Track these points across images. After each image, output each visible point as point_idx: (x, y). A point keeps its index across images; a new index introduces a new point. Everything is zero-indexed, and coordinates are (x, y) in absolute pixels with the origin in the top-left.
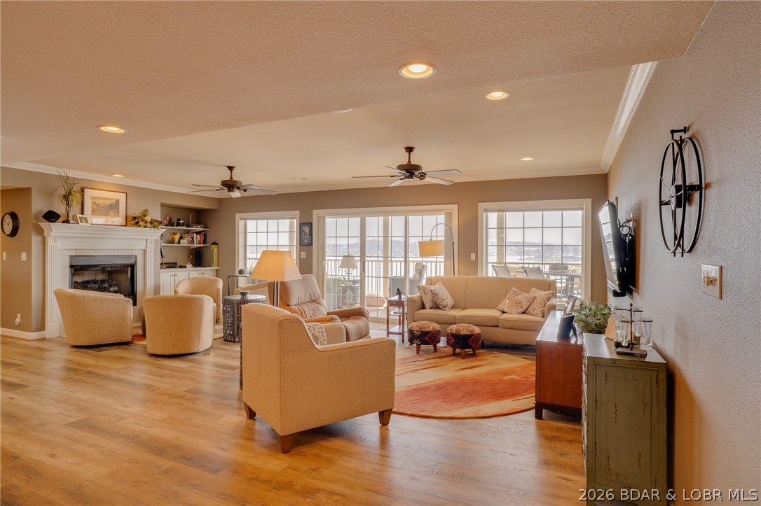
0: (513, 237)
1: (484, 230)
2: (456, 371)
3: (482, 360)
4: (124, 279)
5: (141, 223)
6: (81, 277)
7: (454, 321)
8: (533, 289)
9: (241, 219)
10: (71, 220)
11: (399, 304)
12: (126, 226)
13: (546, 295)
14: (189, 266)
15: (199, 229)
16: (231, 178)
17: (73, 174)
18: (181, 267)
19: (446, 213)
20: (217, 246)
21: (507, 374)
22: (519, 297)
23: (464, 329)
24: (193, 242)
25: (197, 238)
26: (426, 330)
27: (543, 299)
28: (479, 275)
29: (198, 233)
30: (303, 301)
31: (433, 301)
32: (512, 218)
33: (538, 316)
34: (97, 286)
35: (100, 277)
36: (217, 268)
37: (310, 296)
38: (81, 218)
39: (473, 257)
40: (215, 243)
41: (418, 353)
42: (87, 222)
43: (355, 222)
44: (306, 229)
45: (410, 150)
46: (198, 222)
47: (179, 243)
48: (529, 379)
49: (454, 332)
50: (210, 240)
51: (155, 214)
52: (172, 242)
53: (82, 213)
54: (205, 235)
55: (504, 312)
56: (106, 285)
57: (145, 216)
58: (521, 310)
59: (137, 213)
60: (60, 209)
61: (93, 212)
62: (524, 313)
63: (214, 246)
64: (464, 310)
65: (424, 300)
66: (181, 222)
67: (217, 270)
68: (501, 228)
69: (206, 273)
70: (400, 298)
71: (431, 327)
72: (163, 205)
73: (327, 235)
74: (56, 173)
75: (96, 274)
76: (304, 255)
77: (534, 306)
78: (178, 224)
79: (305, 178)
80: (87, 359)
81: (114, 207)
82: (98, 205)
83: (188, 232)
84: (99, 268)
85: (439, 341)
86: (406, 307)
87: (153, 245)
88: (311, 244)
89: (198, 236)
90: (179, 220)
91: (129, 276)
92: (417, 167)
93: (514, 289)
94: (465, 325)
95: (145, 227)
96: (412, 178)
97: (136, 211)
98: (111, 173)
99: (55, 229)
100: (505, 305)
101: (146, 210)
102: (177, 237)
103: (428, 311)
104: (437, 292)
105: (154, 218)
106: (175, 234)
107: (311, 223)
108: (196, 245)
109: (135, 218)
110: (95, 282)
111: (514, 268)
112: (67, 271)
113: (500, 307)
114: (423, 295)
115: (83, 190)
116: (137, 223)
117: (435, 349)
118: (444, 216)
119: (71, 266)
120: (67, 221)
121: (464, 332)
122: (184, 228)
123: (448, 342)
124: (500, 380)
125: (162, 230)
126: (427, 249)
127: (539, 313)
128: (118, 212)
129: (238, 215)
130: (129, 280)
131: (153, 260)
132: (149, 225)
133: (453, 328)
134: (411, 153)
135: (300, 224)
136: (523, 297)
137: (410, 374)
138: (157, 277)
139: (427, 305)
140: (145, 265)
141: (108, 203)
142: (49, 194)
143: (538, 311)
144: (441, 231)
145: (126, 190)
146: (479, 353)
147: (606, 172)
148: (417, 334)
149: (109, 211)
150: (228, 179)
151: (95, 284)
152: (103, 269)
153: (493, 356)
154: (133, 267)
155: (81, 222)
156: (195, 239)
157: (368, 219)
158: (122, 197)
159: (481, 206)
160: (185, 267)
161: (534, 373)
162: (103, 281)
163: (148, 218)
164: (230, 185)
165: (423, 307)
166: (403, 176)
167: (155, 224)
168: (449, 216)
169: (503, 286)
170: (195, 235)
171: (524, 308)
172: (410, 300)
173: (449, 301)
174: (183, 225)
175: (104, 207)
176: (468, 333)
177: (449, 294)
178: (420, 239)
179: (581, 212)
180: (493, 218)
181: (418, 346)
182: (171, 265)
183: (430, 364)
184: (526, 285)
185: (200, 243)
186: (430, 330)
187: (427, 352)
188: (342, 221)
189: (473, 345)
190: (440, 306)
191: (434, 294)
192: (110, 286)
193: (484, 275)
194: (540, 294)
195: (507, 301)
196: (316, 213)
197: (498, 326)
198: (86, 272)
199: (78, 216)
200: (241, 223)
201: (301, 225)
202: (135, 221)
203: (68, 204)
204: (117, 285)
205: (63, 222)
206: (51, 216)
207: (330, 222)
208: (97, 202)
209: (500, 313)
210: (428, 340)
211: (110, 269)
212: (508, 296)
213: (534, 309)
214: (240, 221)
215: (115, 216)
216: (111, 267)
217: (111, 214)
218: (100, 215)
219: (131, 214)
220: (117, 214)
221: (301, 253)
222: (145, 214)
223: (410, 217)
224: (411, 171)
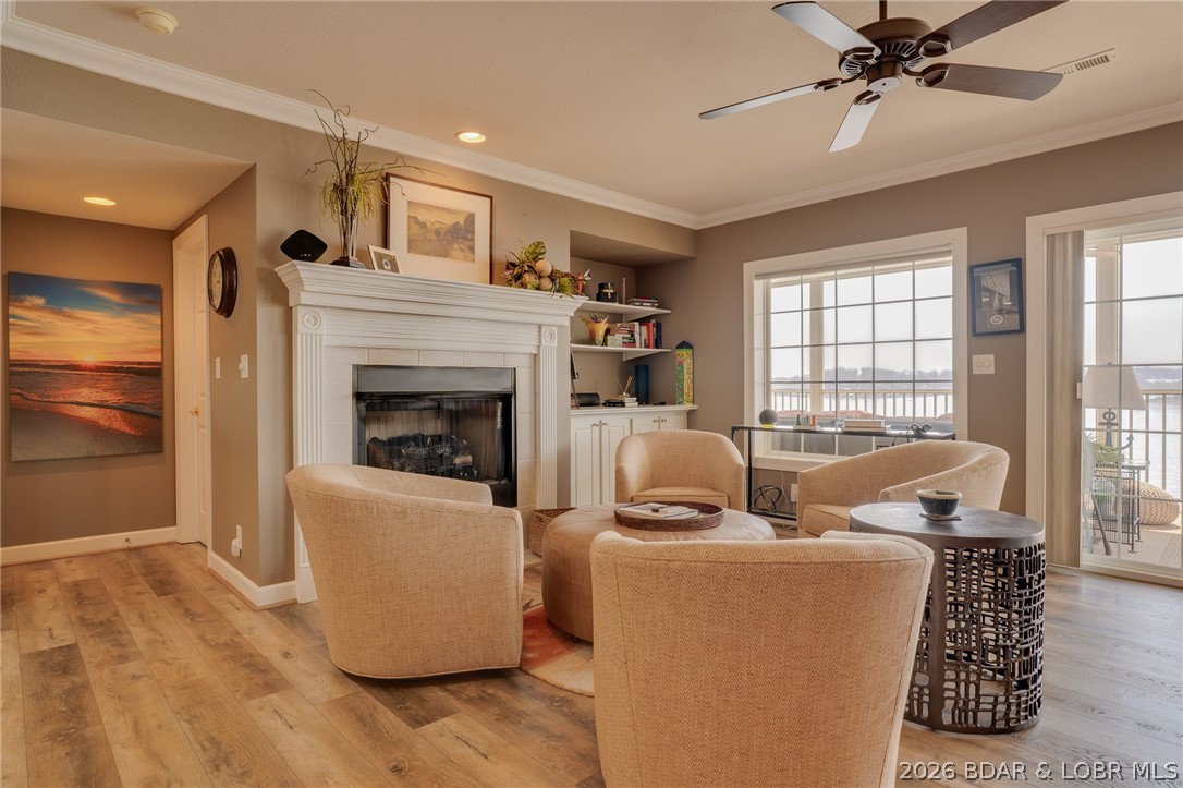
4: (486, 433)
5: (528, 278)
6: (383, 427)
9: (759, 276)
10: (353, 259)
12: (492, 283)
14: (631, 402)
15: (647, 309)
18: (609, 404)
20: (690, 352)
24: (632, 343)
25: (641, 333)
29: (643, 321)
34: (423, 452)
35: (433, 427)
36: (688, 406)
38: (380, 257)
40: (684, 345)
42: (395, 269)
44: (1000, 283)
47: (604, 343)
50: (672, 335)
51: (558, 259)
52: (592, 341)
53: (385, 244)
54: (658, 326)
56: (445, 450)
57: (536, 259)
59: (518, 254)
60: (327, 228)
61: (413, 246)
63: (685, 352)
66: (609, 291)
67: (690, 413)
69: (665, 421)
72: (574, 239)
74: (317, 127)
75: (421, 421)
76: (986, 364)
78: (603, 297)
81: (461, 233)
82: (423, 225)
83: (624, 317)
84: (427, 404)
87: (555, 344)
88: (1022, 329)
89: (644, 328)
90: (602, 286)
91: (499, 426)
95: (538, 288)
97: (514, 248)
98: (454, 124)
99: (311, 280)
101: (539, 244)
102: (602, 327)
105: (557, 268)
106: (596, 321)
107: (1020, 260)
108: (640, 350)
109: (513, 264)
110: (418, 440)
112: (347, 410)
115: (387, 178)
116: (518, 277)
119: (359, 396)
120: (343, 262)
122: (615, 306)
125: (565, 307)
128: (472, 249)
129: (750, 267)
130: (498, 437)
131: (554, 386)
132: (546, 283)
135: (971, 269)
138: (564, 429)
140: (535, 395)
141: (449, 221)
142: (298, 186)
145: (493, 193)
149: (450, 243)
151: (417, 445)
152: (437, 404)
154: (507, 399)
155: (381, 267)
156: (637, 336)
158: (481, 209)
160: (622, 404)
162: (438, 439)
163: (545, 265)
167: (559, 281)
170: (637, 324)
174: (612, 300)
175: (437, 233)
182: (586, 400)
185: (647, 346)
192: (455, 452)
198: (397, 414)
199: (373, 249)
200: (758, 285)
202: (514, 272)
203: (344, 212)
204: (470, 449)
205: (334, 263)
206: (304, 246)
208: (420, 218)
211: (452, 406)
214: (755, 282)
215: (465, 259)
216: (456, 400)
217: (454, 253)
218: (428, 254)
219: (502, 255)
220: (470, 255)
221: (975, 358)
222: (537, 253)
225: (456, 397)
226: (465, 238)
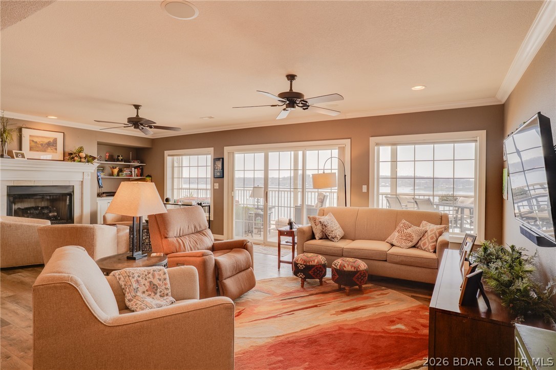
0: (404, 170)
1: (376, 163)
3: (367, 298)
4: (63, 206)
5: (76, 158)
6: (23, 204)
7: (341, 254)
8: (424, 222)
9: (169, 155)
10: (6, 155)
11: (291, 233)
12: (64, 160)
13: (437, 229)
15: (137, 164)
16: (137, 115)
19: (340, 148)
20: (150, 178)
21: (392, 322)
22: (409, 231)
23: (348, 264)
24: (131, 175)
26: (311, 263)
27: (435, 234)
28: (370, 207)
29: (136, 167)
31: (322, 231)
32: (404, 152)
33: (428, 251)
34: (37, 212)
35: (41, 204)
37: (195, 227)
38: (17, 154)
39: (364, 188)
41: (302, 286)
42: (23, 157)
43: (260, 156)
44: (219, 164)
45: (291, 77)
46: (136, 158)
47: (118, 175)
48: (419, 332)
49: (338, 268)
50: (146, 173)
51: (92, 151)
52: (112, 175)
53: (20, 149)
54: (142, 169)
55: (393, 245)
57: (80, 152)
58: (410, 244)
59: (74, 150)
61: (31, 149)
62: (414, 247)
64: (353, 240)
65: (315, 232)
66: (121, 158)
68: (394, 161)
70: (291, 228)
71: (316, 261)
72: (99, 144)
73: (236, 168)
75: (36, 202)
76: (217, 186)
77: (425, 240)
78: (118, 160)
79: (211, 118)
81: (52, 144)
82: (36, 142)
83: (128, 167)
85: (325, 274)
86: (296, 237)
87: (90, 177)
88: (223, 177)
89: (136, 170)
91: (67, 204)
92: (299, 95)
93: (404, 221)
94: (351, 260)
95: (80, 161)
96: (293, 107)
97: (72, 147)
98: (46, 115)
100: (394, 237)
101: (81, 148)
102: (116, 171)
103: (317, 242)
104: (326, 223)
105: (89, 154)
106: (114, 168)
107: (223, 159)
108: (134, 177)
109: (71, 154)
110: (36, 208)
111: (406, 198)
112: (5, 199)
113: (389, 239)
114: (314, 225)
115: (20, 130)
116: (73, 158)
117: (321, 283)
118: (337, 150)
119: (10, 195)
120: (1, 156)
121: (348, 268)
122: (123, 163)
123: (333, 275)
124: (384, 331)
125: (99, 164)
126: (320, 181)
127: (430, 248)
128: (56, 149)
129: (166, 153)
130: (67, 207)
131: (90, 190)
132: (83, 160)
133: (339, 262)
134: (294, 82)
135: (214, 159)
136: (413, 230)
138: (94, 204)
139: (317, 235)
140: (82, 194)
141: (46, 141)
143: (429, 246)
144: (336, 164)
145: (64, 131)
147: (502, 103)
148: (301, 267)
149: (47, 147)
150: (135, 116)
151: (35, 210)
152: (43, 197)
154: (71, 195)
155: (17, 157)
156: (133, 173)
157: (270, 154)
158: (60, 137)
159: (373, 140)
162: (44, 208)
163: (83, 154)
164: (136, 122)
165: (313, 237)
166: (284, 107)
167: (90, 159)
168: (342, 150)
169: (394, 219)
170: (133, 169)
171: (415, 242)
172: (301, 231)
173: (339, 232)
174: (122, 160)
175: (42, 145)
176: (353, 269)
177: (338, 226)
178: (316, 172)
179: (474, 144)
180: (385, 153)
181: (303, 280)
184: (417, 218)
185: (137, 176)
186: (315, 263)
187: (312, 286)
188: (249, 156)
189: (358, 282)
190: (330, 237)
191: (324, 226)
192: (50, 212)
193: (375, 207)
194: (432, 228)
195: (396, 234)
196: (227, 149)
197: (386, 261)
199: (15, 151)
200: (169, 159)
201: (216, 160)
202: (70, 156)
203: (2, 141)
204: (56, 211)
207: (238, 157)
208: (35, 140)
209: (389, 245)
210: (312, 274)
212: (397, 229)
213: (425, 244)
214: (168, 157)
215: (53, 152)
216: (50, 196)
217: (48, 150)
218: (38, 151)
219: (68, 150)
220: (55, 151)
221: (215, 184)
222: (81, 150)
223: (307, 152)
224: (292, 99)
225: (49, 195)
226: (53, 146)
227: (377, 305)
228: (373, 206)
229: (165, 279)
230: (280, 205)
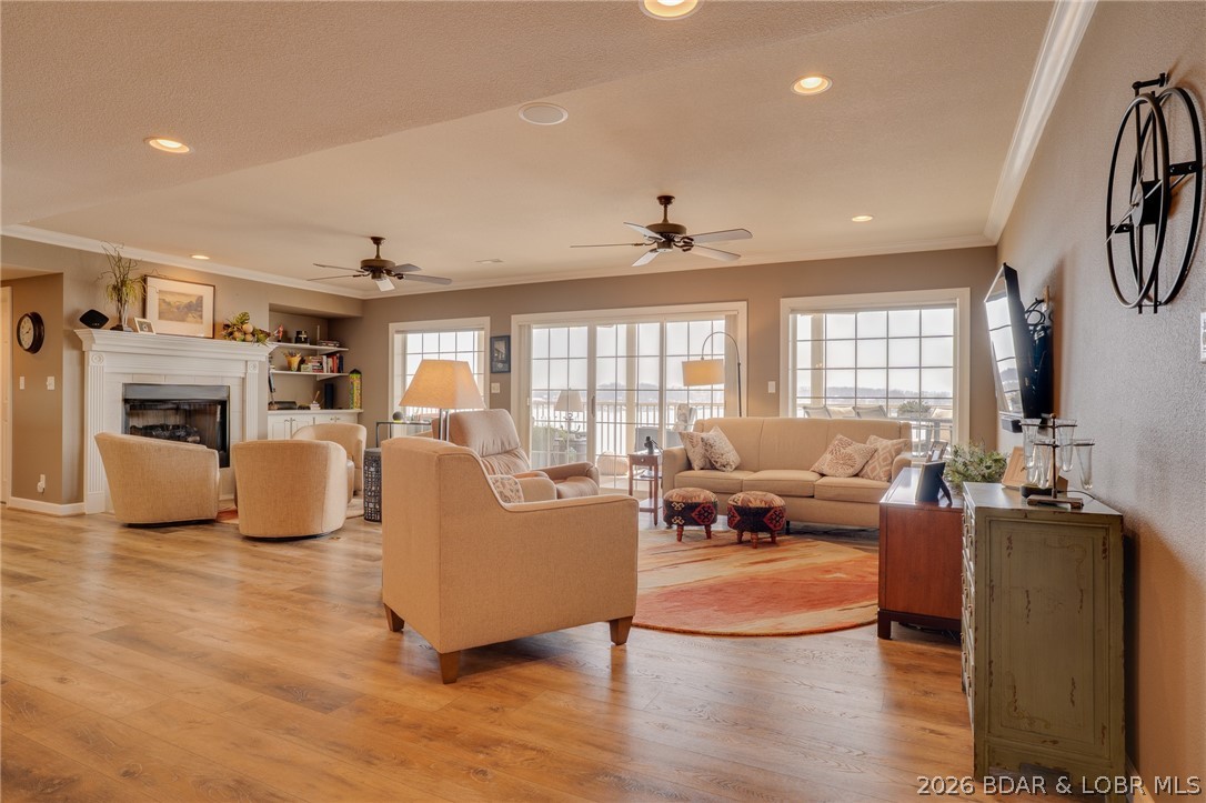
0: (838, 354)
1: (790, 344)
2: (743, 565)
3: (787, 550)
4: (211, 424)
5: (237, 334)
6: (141, 420)
7: (741, 487)
8: (873, 437)
9: (398, 332)
10: (125, 326)
11: (650, 461)
12: (213, 338)
13: (893, 445)
14: (315, 407)
15: (331, 348)
16: (378, 256)
17: (128, 253)
18: (301, 408)
19: (727, 318)
20: (359, 376)
21: (828, 572)
22: (849, 450)
23: (756, 499)
24: (321, 370)
25: (328, 363)
26: (694, 501)
27: (890, 452)
28: (782, 416)
29: (329, 355)
30: (491, 450)
31: (705, 457)
32: (837, 324)
33: (880, 479)
34: (167, 433)
35: (173, 420)
36: (358, 410)
37: (503, 444)
38: (141, 324)
39: (771, 387)
40: (355, 371)
41: (680, 540)
42: (150, 330)
43: (579, 333)
44: (501, 346)
45: (666, 200)
46: (329, 338)
47: (299, 370)
48: (866, 580)
49: (740, 504)
50: (348, 366)
51: (261, 320)
52: (289, 368)
53: (144, 316)
54: (341, 359)
55: (823, 475)
56: (182, 433)
57: (242, 323)
58: (852, 471)
59: (232, 319)
60: (108, 307)
61: (161, 316)
62: (856, 475)
63: (355, 376)
64: (755, 472)
65: (691, 457)
66: (303, 336)
67: (359, 414)
68: (818, 340)
69: (341, 418)
70: (651, 451)
71: (702, 497)
72: (274, 309)
73: (534, 356)
74: (104, 252)
75: (165, 416)
76: (496, 388)
77: (874, 463)
78: (298, 340)
79: (498, 261)
80: (145, 543)
81: (195, 307)
82: (169, 304)
83: (314, 353)
84: (170, 406)
85: (714, 521)
86: (660, 468)
87: (257, 371)
88: (510, 371)
89: (330, 360)
90: (299, 333)
91: (218, 420)
92: (678, 229)
93: (839, 436)
94: (760, 493)
95: (244, 340)
96: (669, 247)
97: (229, 315)
98: (189, 252)
99: (100, 339)
100: (825, 462)
101: (245, 314)
102: (296, 361)
103: (696, 473)
104: (712, 442)
105: (258, 328)
106: (292, 355)
107: (509, 337)
108: (326, 374)
109: (227, 326)
110: (164, 427)
111: (840, 412)
112: (119, 408)
113: (816, 466)
114: (689, 447)
115: (144, 280)
116: (231, 334)
117: (709, 534)
118: (723, 322)
119: (126, 401)
120: (119, 328)
121: (756, 504)
122: (307, 346)
123: (730, 523)
124: (817, 580)
125: (271, 346)
126: (696, 372)
127: (882, 475)
128: (201, 317)
129: (392, 327)
130: (217, 426)
131: (256, 395)
132: (249, 337)
133: (739, 498)
134: (669, 207)
135: (491, 338)
136: (856, 450)
137: (665, 570)
138: (263, 422)
139: (696, 464)
140: (243, 401)
141: (185, 301)
142: (91, 284)
143: (881, 472)
144: (720, 340)
145: (214, 282)
146: (781, 541)
147: (995, 244)
148: (678, 507)
149: (187, 314)
150: (374, 258)
151: (163, 430)
152: (177, 407)
153: (804, 545)
154: (224, 404)
155: (142, 330)
156: (325, 365)
157: (599, 329)
158: (207, 292)
159: (785, 303)
160: (309, 408)
161: (877, 571)
162: (176, 427)
163: (248, 327)
164: (376, 268)
165: (689, 467)
166: (655, 246)
167: (258, 336)
168: (732, 321)
169: (822, 431)
170: (325, 357)
171: (858, 467)
172: (668, 455)
173: (732, 457)
174: (305, 342)
175: (178, 308)
176: (763, 505)
177: (731, 447)
178: (685, 359)
179: (951, 311)
180: (804, 324)
181: (681, 527)
182: (287, 405)
183: (699, 555)
184: (858, 429)
185: (332, 371)
186: (700, 500)
187: (694, 538)
188: (559, 333)
189: (771, 526)
190: (718, 466)
191: (707, 445)
192: (189, 434)
193: (790, 416)
194: (884, 444)
195: (828, 456)
196: (516, 320)
197: (813, 497)
198: (150, 412)
199: (137, 319)
200: (398, 338)
201: (493, 339)
202: (228, 331)
203: (120, 300)
204: (198, 433)
205: (113, 329)
206: (94, 319)
207: (538, 334)
208: (167, 300)
209: (817, 476)
210: (696, 518)
211: (187, 407)
212: (831, 447)
213: (874, 469)
214: (396, 336)
215: (197, 322)
216: (189, 404)
217: (189, 319)
218: (171, 320)
219: (221, 319)
220: (199, 319)
221: (493, 385)
222: (244, 320)
223: (668, 324)
224: (668, 234)
225: (189, 402)
226: (196, 310)
227: (803, 556)
228: (786, 414)
229: (518, 491)
230: (618, 421)
